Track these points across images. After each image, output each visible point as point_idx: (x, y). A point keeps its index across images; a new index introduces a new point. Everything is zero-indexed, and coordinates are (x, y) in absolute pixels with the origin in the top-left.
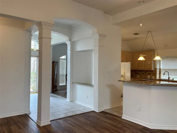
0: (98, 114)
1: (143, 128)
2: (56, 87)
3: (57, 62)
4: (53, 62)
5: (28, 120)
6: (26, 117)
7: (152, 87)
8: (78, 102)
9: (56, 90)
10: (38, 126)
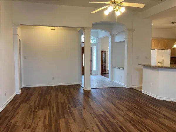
0: (127, 89)
1: (151, 98)
2: (105, 71)
3: (106, 51)
4: (102, 52)
5: (80, 87)
6: (79, 86)
7: (159, 69)
8: (116, 81)
9: (105, 73)
10: (84, 90)
